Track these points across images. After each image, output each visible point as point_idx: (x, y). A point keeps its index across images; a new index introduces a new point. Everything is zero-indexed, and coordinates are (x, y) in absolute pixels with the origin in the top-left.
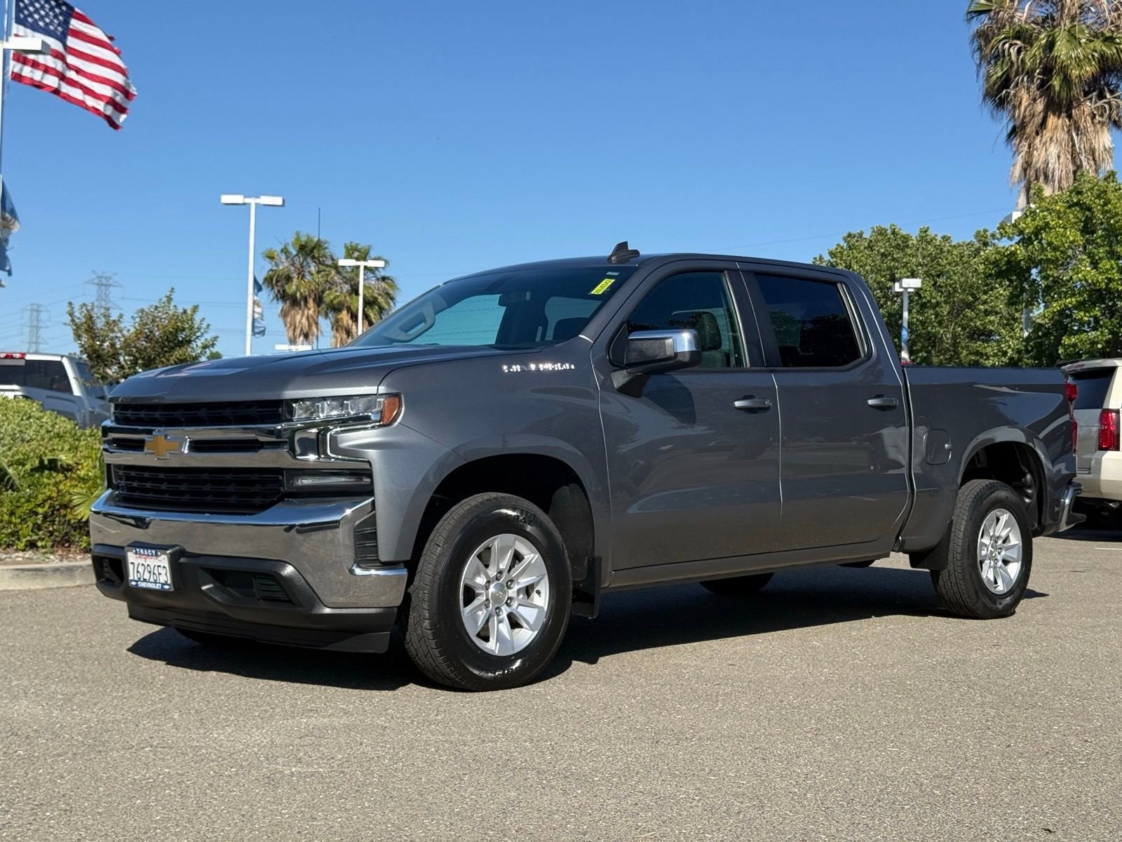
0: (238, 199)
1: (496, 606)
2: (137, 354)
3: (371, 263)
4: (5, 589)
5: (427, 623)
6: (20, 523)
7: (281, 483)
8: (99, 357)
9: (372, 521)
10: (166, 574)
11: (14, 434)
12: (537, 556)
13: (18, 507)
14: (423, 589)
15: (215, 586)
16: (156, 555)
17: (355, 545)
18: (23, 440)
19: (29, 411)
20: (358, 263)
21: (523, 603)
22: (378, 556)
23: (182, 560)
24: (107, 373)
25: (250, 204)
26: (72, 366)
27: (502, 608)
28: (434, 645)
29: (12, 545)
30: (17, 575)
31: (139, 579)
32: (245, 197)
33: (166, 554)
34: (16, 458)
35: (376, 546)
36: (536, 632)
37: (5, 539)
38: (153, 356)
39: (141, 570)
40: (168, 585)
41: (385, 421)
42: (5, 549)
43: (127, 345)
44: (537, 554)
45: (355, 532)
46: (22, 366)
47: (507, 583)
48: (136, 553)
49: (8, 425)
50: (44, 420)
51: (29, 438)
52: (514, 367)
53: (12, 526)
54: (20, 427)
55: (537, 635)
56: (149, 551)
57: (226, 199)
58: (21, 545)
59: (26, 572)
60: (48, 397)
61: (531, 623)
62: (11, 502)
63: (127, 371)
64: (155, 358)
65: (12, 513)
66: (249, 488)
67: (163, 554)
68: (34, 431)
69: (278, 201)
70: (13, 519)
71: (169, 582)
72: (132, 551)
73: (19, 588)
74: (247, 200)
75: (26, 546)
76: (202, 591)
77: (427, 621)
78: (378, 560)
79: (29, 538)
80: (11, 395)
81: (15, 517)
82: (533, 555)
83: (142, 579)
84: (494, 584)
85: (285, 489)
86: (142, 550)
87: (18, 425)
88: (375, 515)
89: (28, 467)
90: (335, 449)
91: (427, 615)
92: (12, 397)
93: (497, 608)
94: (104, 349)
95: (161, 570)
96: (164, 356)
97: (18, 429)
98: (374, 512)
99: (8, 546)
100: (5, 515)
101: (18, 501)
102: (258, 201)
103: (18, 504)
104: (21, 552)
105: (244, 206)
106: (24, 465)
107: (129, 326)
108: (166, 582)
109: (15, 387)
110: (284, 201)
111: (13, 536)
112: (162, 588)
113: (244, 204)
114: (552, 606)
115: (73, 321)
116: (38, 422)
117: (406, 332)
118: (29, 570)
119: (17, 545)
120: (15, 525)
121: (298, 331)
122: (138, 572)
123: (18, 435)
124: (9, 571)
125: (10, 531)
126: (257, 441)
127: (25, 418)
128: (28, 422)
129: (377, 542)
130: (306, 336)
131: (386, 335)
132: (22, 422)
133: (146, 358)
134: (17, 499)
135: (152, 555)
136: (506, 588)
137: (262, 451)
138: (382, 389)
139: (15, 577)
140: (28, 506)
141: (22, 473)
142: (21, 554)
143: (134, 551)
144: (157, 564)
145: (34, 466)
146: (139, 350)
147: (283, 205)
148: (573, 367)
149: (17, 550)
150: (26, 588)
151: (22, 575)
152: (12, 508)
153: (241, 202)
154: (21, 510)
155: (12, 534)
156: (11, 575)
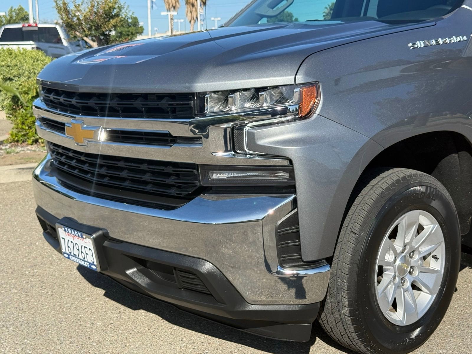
1: (401, 277)
2: (91, 24)
4: (13, 181)
5: (346, 310)
6: (28, 129)
7: (196, 177)
8: (71, 25)
9: (294, 220)
10: (92, 255)
11: (30, 70)
12: (437, 226)
13: (26, 119)
14: (342, 278)
15: (138, 270)
16: (82, 237)
17: (277, 245)
18: (35, 73)
19: (37, 57)
21: (422, 271)
22: (301, 255)
23: (106, 243)
24: (76, 35)
26: (62, 30)
27: (406, 278)
28: (353, 329)
29: (25, 141)
30: (20, 172)
31: (71, 253)
33: (91, 239)
34: (24, 89)
35: (300, 245)
36: (435, 295)
37: (21, 138)
38: (100, 24)
39: (71, 245)
40: (95, 266)
41: (303, 114)
42: (22, 143)
43: (86, 18)
44: (437, 224)
45: (277, 232)
46: (36, 31)
47: (410, 254)
48: (65, 230)
49: (27, 65)
50: (45, 62)
51: (38, 72)
52: (418, 43)
53: (24, 131)
54: (33, 66)
55: (436, 297)
56: (76, 232)
58: (30, 141)
59: (25, 170)
60: (50, 47)
61: (431, 287)
62: (22, 117)
63: (87, 33)
64: (101, 26)
65: (23, 123)
66: (164, 180)
67: (88, 238)
68: (40, 68)
70: (24, 127)
71: (95, 263)
72: (61, 228)
73: (21, 180)
75: (33, 142)
76: (126, 274)
77: (346, 309)
78: (301, 258)
79: (33, 138)
80: (29, 48)
81: (25, 126)
82: (432, 226)
83: (72, 254)
84: (399, 258)
85: (201, 182)
86: (69, 230)
87: (32, 65)
88: (297, 213)
89: (30, 96)
90: (252, 145)
91: (347, 303)
92: (30, 49)
93: (402, 279)
94: (74, 21)
95: (87, 251)
96: (105, 24)
97: (32, 67)
98: (296, 210)
99: (23, 142)
100: (19, 125)
101: (26, 116)
103: (26, 118)
104: (30, 146)
106: (28, 94)
107: (85, 9)
108: (93, 262)
109: (32, 42)
111: (25, 136)
112: (90, 266)
114: (448, 269)
115: (57, 5)
116: (43, 63)
117: (273, 8)
118: (27, 169)
119: (28, 141)
120: (25, 130)
121: (171, 6)
122: (68, 247)
123: (32, 71)
124: (14, 170)
125: (23, 133)
126: (169, 135)
127: (35, 61)
128: (37, 63)
129: (300, 241)
130: (174, 7)
131: (258, 11)
132: (34, 63)
133: (96, 26)
134: (25, 115)
135: (78, 236)
136: (409, 258)
137: (175, 146)
138: (300, 79)
139: (19, 173)
140: (32, 119)
141: (27, 100)
142: (29, 147)
143: (63, 229)
144: (84, 245)
145: (33, 95)
146: (92, 21)
148: (465, 38)
149: (28, 144)
150: (26, 180)
151: (22, 172)
152: (23, 120)
154: (28, 121)
155: (25, 135)
156: (16, 172)
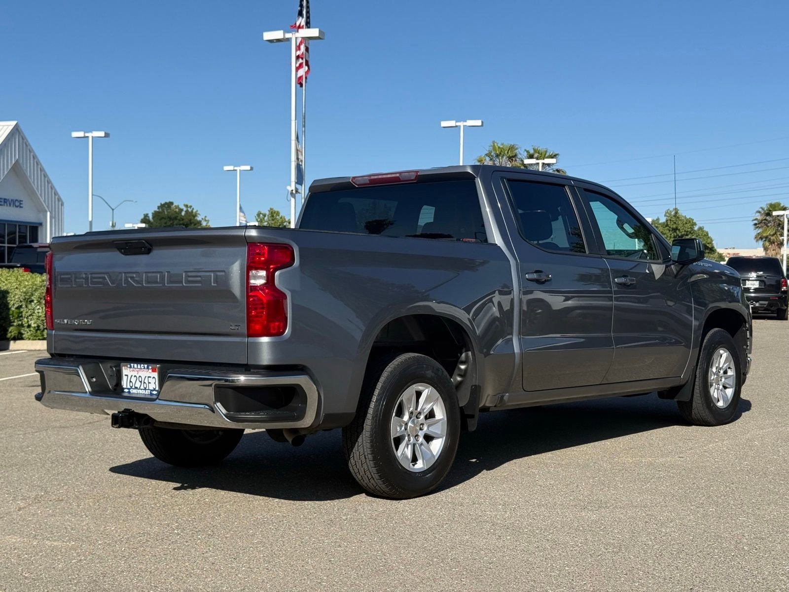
0: (452, 123)
3: (547, 161)
20: (538, 161)
25: (460, 126)
32: (456, 122)
57: (444, 124)
69: (478, 123)
74: (458, 124)
102: (465, 124)
105: (456, 128)
110: (482, 122)
113: (456, 126)
147: (482, 125)
153: (454, 125)
